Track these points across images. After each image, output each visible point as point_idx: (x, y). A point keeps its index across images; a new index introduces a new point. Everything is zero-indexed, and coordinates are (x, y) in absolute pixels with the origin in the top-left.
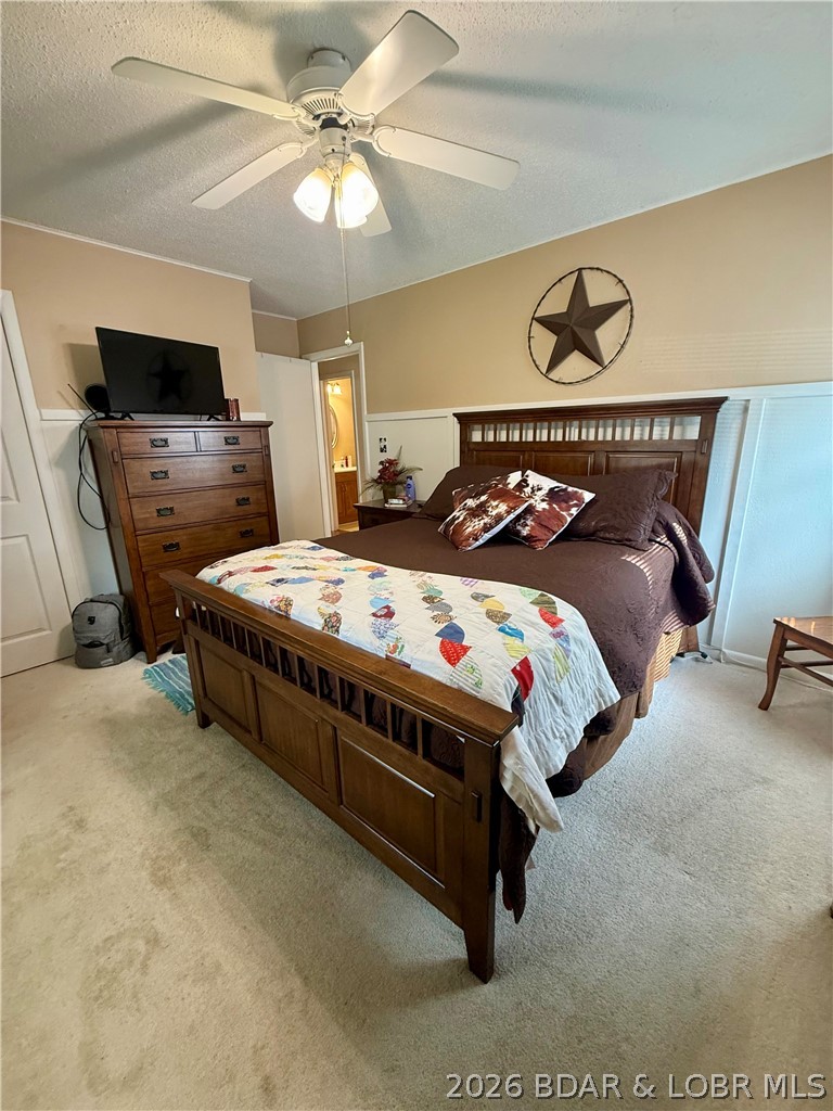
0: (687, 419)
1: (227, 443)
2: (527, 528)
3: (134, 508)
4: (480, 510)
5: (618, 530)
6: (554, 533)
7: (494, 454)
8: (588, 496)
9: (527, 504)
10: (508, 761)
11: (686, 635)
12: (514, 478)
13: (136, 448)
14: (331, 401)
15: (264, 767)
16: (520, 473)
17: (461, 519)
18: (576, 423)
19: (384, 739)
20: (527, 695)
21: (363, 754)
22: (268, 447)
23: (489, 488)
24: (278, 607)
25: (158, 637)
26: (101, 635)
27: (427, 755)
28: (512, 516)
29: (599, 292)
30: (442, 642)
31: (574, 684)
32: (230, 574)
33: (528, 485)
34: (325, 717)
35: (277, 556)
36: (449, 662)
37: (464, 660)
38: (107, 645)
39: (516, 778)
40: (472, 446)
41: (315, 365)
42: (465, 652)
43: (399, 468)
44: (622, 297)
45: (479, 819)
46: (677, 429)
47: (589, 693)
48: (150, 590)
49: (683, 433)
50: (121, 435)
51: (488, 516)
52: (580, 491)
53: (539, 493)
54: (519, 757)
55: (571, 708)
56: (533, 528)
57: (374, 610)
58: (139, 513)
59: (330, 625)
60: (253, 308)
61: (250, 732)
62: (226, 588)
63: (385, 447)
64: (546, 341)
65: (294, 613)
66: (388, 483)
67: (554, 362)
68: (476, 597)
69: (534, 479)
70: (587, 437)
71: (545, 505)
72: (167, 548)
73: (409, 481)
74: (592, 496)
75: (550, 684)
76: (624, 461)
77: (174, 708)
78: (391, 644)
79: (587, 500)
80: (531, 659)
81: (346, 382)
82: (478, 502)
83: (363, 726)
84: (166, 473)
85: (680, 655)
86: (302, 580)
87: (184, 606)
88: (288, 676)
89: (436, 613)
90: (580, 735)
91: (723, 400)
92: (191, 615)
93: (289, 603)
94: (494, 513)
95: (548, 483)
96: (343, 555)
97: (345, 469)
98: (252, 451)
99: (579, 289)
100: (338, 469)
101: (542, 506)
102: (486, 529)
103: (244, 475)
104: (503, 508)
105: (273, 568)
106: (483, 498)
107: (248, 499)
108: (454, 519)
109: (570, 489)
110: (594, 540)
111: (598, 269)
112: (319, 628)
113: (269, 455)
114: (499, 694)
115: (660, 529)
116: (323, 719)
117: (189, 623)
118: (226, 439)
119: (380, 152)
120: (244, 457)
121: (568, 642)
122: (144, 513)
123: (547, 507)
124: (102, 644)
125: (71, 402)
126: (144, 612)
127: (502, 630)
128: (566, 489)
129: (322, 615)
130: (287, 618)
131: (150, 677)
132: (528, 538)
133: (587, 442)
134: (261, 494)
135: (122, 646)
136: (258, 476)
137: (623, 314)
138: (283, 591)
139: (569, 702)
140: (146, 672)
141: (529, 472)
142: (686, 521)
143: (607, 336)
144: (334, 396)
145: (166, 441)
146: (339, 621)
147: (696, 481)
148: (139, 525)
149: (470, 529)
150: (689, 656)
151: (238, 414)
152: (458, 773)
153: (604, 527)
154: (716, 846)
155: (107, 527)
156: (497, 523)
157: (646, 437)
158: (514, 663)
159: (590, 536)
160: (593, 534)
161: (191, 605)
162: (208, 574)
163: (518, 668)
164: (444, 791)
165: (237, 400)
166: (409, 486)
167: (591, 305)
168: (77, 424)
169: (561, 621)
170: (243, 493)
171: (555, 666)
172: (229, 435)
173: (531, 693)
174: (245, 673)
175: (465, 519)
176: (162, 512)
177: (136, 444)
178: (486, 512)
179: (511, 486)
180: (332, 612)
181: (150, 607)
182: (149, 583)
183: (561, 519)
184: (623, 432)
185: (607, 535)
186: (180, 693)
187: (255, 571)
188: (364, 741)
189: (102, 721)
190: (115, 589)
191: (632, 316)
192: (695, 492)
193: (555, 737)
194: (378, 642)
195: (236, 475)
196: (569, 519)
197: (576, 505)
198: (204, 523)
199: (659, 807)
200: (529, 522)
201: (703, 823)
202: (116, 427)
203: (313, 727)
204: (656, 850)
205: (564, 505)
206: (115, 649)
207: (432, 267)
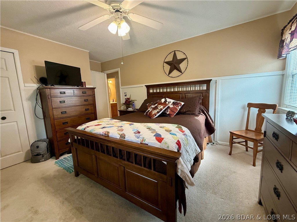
0: (203, 85)
1: (83, 93)
2: (168, 112)
3: (54, 111)
4: (156, 108)
5: (191, 111)
6: (175, 113)
7: (156, 95)
8: (183, 103)
9: (168, 106)
10: (179, 167)
11: (209, 138)
12: (163, 100)
13: (56, 94)
14: (109, 85)
15: (99, 185)
16: (164, 99)
17: (151, 110)
18: (177, 87)
19: (141, 167)
20: (180, 149)
21: (134, 173)
22: (94, 94)
23: (157, 102)
24: (105, 134)
25: (60, 151)
26: (41, 152)
27: (154, 170)
28: (164, 109)
29: (180, 56)
30: (156, 138)
31: (190, 147)
32: (88, 127)
33: (167, 101)
34: (121, 164)
35: (101, 122)
36: (159, 142)
37: (163, 141)
38: (43, 155)
39: (182, 171)
40: (150, 94)
41: (106, 74)
42: (163, 139)
43: (130, 100)
44: (185, 57)
45: (172, 186)
46: (201, 87)
47: (193, 150)
48: (58, 136)
49: (202, 88)
50: (51, 91)
51: (158, 109)
52: (181, 102)
53: (170, 103)
54: (182, 165)
55: (190, 154)
56: (170, 112)
57: (134, 132)
58: (55, 113)
59: (122, 137)
60: (90, 59)
61: (94, 175)
62: (87, 131)
63: (126, 95)
64: (168, 68)
65: (110, 135)
66: (127, 104)
67: (170, 72)
68: (161, 127)
69: (168, 100)
70: (180, 90)
71: (172, 106)
72: (63, 123)
73: (133, 104)
74: (184, 103)
75: (185, 147)
76: (189, 95)
77: (66, 172)
78: (141, 140)
79: (182, 104)
80: (180, 140)
81: (114, 79)
82: (155, 106)
83: (134, 164)
84: (64, 101)
85: (208, 144)
86: (110, 127)
87: (72, 138)
88: (108, 153)
89: (152, 131)
90: (193, 161)
91: (211, 80)
92: (74, 141)
93: (108, 132)
94: (160, 108)
95: (172, 101)
96: (120, 121)
97: (113, 103)
98: (90, 96)
99: (175, 55)
100: (111, 103)
101: (171, 106)
102: (158, 112)
103: (87, 102)
104: (162, 107)
105: (101, 125)
106: (156, 105)
107: (89, 109)
108: (149, 111)
109: (178, 102)
110: (185, 114)
111: (179, 51)
112: (119, 138)
113: (95, 97)
114: (174, 149)
115: (201, 111)
116: (120, 165)
117: (74, 143)
118: (82, 92)
119: (129, 19)
120: (87, 97)
121: (187, 136)
122: (57, 113)
123: (173, 106)
124: (41, 154)
125: (35, 82)
126: (56, 143)
127: (171, 134)
128: (177, 102)
129: (119, 134)
130: (108, 136)
131: (57, 164)
132: (169, 115)
133: (179, 91)
134: (92, 107)
135: (47, 155)
136: (91, 102)
137: (186, 61)
138: (105, 130)
139: (189, 152)
140: (56, 162)
141: (167, 98)
142: (206, 109)
143: (182, 66)
144: (110, 83)
145: (65, 92)
146: (125, 135)
147: (207, 99)
148: (56, 117)
149: (154, 113)
150: (210, 144)
151: (85, 86)
152: (165, 173)
153: (187, 111)
154: (227, 190)
155: (44, 118)
156: (161, 111)
157: (194, 90)
158: (176, 141)
159: (184, 113)
160: (185, 113)
161: (74, 138)
162: (80, 128)
163: (177, 142)
164: (161, 180)
165: (85, 82)
166: (133, 105)
167: (178, 59)
168: (36, 88)
169: (184, 131)
170: (87, 107)
171: (185, 142)
172: (83, 91)
173: (181, 149)
174: (93, 156)
175: (152, 110)
176: (63, 113)
177: (56, 93)
178: (157, 108)
179: (163, 102)
180: (122, 133)
181: (58, 142)
182: (57, 134)
183: (176, 109)
184: (189, 89)
185: (188, 113)
186: (68, 167)
187: (95, 126)
188: (134, 169)
189: (42, 178)
190: (45, 137)
191: (188, 61)
192: (207, 102)
193: (188, 161)
194: (137, 139)
195: (85, 102)
196: (179, 109)
197: (180, 106)
198: (76, 116)
199: (211, 182)
200: (169, 110)
201: (223, 185)
202: (50, 88)
203: (117, 168)
204: (213, 193)
205: (177, 106)
206: (45, 156)
207: (138, 50)
